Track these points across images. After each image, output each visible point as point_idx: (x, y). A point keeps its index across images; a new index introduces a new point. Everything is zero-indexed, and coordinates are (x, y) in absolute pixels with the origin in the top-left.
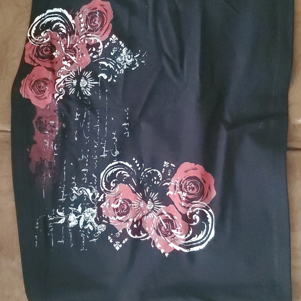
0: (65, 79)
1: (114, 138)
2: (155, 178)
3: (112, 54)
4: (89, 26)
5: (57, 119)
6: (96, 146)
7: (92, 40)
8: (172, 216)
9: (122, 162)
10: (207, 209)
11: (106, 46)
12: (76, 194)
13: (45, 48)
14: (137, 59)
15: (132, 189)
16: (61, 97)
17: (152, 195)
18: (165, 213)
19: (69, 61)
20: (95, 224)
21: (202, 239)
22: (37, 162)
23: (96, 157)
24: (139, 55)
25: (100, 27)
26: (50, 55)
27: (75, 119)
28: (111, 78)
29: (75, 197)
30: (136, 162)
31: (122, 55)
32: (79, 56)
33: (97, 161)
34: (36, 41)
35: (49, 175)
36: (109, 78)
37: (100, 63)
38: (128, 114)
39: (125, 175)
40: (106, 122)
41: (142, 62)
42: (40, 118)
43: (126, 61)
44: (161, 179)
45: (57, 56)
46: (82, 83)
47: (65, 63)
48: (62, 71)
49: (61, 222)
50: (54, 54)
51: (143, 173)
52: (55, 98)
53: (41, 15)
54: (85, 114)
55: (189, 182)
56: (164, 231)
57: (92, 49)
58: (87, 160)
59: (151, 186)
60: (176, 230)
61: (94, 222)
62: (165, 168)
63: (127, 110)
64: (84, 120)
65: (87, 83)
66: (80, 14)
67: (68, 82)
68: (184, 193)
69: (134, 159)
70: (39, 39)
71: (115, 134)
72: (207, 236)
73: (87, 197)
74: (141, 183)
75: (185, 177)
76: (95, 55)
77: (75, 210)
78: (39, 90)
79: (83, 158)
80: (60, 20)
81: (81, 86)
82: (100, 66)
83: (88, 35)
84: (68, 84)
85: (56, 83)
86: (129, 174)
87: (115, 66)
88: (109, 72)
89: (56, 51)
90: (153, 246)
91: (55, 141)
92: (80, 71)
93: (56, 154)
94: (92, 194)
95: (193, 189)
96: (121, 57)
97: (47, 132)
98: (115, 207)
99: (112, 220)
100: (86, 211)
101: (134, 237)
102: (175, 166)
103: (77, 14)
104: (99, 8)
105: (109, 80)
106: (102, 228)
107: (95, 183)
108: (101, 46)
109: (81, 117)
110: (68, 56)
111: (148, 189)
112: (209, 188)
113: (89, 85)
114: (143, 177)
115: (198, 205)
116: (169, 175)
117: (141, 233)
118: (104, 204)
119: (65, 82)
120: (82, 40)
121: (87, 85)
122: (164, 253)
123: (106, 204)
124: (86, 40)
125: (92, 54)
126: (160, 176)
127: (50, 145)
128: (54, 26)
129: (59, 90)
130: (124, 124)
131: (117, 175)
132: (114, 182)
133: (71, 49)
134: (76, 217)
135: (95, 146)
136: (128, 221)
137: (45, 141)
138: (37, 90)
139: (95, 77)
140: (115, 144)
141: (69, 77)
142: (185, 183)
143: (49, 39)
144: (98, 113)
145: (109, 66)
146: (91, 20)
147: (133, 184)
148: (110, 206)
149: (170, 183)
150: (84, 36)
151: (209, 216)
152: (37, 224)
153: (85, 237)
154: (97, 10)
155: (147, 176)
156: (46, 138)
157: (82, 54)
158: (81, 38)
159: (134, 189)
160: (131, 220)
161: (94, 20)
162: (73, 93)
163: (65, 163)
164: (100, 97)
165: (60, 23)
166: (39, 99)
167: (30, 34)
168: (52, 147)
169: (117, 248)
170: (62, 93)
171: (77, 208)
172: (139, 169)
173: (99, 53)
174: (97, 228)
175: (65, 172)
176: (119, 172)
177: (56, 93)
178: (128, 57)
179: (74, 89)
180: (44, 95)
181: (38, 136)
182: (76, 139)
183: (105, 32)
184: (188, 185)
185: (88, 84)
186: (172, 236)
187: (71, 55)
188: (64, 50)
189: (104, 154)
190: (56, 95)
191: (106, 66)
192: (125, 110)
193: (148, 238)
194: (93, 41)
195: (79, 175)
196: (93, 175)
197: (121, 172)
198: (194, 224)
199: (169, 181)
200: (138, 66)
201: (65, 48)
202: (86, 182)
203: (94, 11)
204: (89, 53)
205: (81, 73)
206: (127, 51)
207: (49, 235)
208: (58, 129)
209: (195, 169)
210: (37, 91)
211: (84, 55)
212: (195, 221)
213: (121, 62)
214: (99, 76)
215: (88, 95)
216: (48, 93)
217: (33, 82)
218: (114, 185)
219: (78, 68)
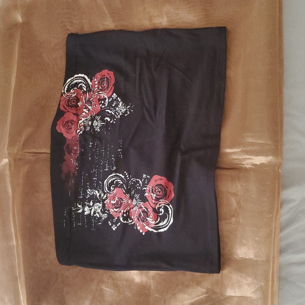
1: (113, 159)
2: (138, 185)
3: (113, 105)
4: (100, 87)
5: (79, 146)
7: (101, 96)
8: (147, 209)
9: (118, 174)
10: (169, 205)
11: (110, 100)
12: (89, 194)
13: (73, 100)
14: (128, 109)
15: (123, 192)
16: (81, 132)
17: (136, 195)
18: (143, 207)
19: (87, 109)
20: (101, 213)
21: (165, 224)
22: (66, 173)
23: (102, 170)
24: (130, 107)
25: (107, 88)
26: (76, 105)
27: (90, 146)
28: (112, 121)
29: (88, 196)
30: (127, 174)
31: (119, 106)
32: (93, 106)
33: (102, 173)
34: (68, 95)
35: (73, 181)
36: (111, 120)
37: (106, 111)
38: (121, 144)
39: (120, 182)
40: (108, 149)
41: (131, 111)
42: (69, 145)
43: (121, 110)
44: (141, 186)
46: (94, 123)
47: (85, 110)
48: (82, 116)
49: (80, 211)
50: (79, 104)
51: (130, 181)
52: (78, 133)
53: (71, 78)
54: (96, 143)
55: (157, 188)
56: (142, 218)
57: (102, 102)
58: (96, 172)
59: (135, 189)
60: (149, 218)
61: (100, 212)
62: (144, 178)
63: (121, 141)
64: (95, 147)
65: (97, 123)
66: (95, 79)
67: (86, 122)
68: (154, 194)
69: (125, 172)
70: (69, 94)
71: (113, 156)
72: (168, 222)
73: (96, 196)
74: (129, 188)
75: (155, 184)
76: (103, 106)
77: (89, 204)
79: (94, 171)
80: (82, 82)
81: (94, 125)
83: (99, 93)
84: (86, 124)
85: (79, 123)
86: (122, 182)
87: (115, 113)
88: (111, 117)
89: (80, 102)
90: (135, 228)
91: (77, 160)
93: (78, 168)
94: (99, 194)
95: (160, 192)
96: (119, 108)
97: (72, 154)
98: (113, 203)
99: (111, 211)
100: (95, 204)
101: (124, 222)
102: (149, 177)
103: (93, 78)
104: (107, 75)
105: (111, 122)
106: (105, 216)
107: (101, 187)
108: (107, 100)
109: (93, 145)
111: (134, 192)
112: (170, 191)
113: (99, 125)
114: (130, 184)
115: (162, 202)
116: (146, 183)
117: (129, 220)
118: (107, 200)
119: (84, 122)
120: (96, 96)
122: (142, 233)
123: (108, 201)
124: (98, 96)
125: (101, 105)
126: (141, 183)
127: (74, 163)
128: (79, 86)
129: (80, 127)
130: (119, 150)
131: (115, 182)
132: (113, 187)
133: (89, 102)
134: (89, 209)
135: (102, 164)
136: (120, 212)
137: (71, 159)
138: (67, 128)
139: (102, 120)
140: (113, 162)
141: (87, 119)
142: (155, 188)
143: (75, 94)
144: (104, 143)
145: (111, 113)
146: (102, 82)
147: (124, 188)
148: (110, 202)
150: (97, 93)
151: (170, 210)
152: (65, 212)
153: (95, 221)
154: (106, 76)
155: (133, 183)
156: (71, 157)
157: (95, 105)
158: (95, 95)
159: (124, 192)
160: (122, 211)
161: (103, 83)
162: (89, 130)
163: (83, 174)
164: (105, 132)
165: (82, 84)
166: (68, 133)
167: (64, 91)
169: (114, 229)
170: (82, 130)
171: (90, 203)
172: (128, 178)
173: (106, 104)
174: (102, 216)
175: (83, 180)
176: (116, 181)
177: (79, 129)
178: (123, 107)
179: (89, 127)
180: (71, 131)
181: (67, 156)
182: (90, 159)
183: (109, 92)
184: (157, 190)
186: (147, 222)
187: (88, 105)
188: (84, 102)
189: (107, 168)
190: (78, 131)
192: (119, 141)
193: (133, 223)
194: (102, 97)
195: (92, 182)
196: (100, 182)
197: (118, 180)
198: (161, 214)
199: (146, 187)
200: (129, 113)
201: (85, 101)
202: (95, 186)
203: (104, 77)
204: (100, 104)
205: (94, 117)
206: (122, 104)
207: (72, 220)
208: (79, 152)
209: (161, 180)
211: (97, 106)
212: (161, 212)
213: (118, 110)
214: (105, 119)
215: (98, 131)
216: (73, 129)
217: (64, 123)
218: (113, 189)
219: (92, 113)
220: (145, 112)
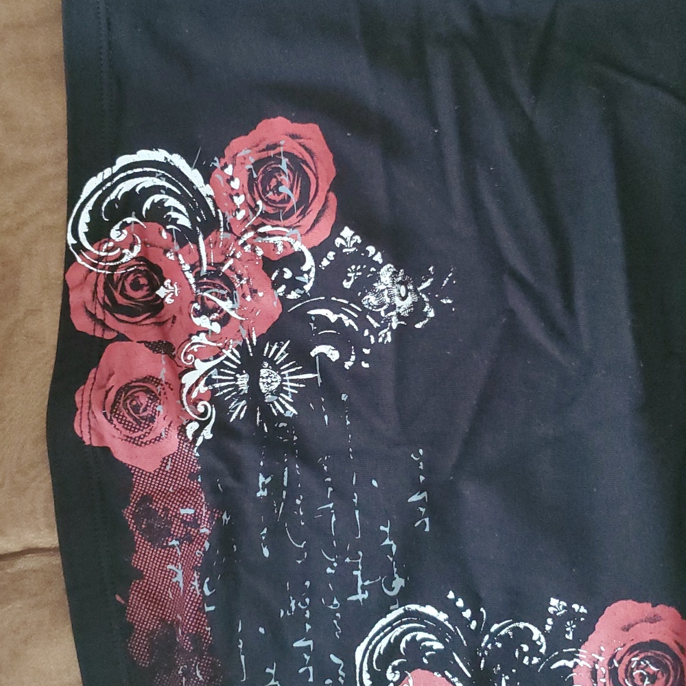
0: (211, 373)
1: (387, 542)
2: (526, 648)
3: (347, 285)
4: (260, 203)
5: (203, 500)
6: (332, 567)
7: (275, 245)
9: (413, 607)
11: (325, 263)
13: (131, 277)
14: (428, 296)
16: (207, 434)
19: (215, 316)
22: (153, 632)
23: (335, 602)
24: (432, 282)
25: (299, 204)
26: (149, 299)
27: (258, 494)
28: (353, 358)
30: (460, 603)
31: (379, 287)
32: (244, 296)
33: (338, 615)
34: (100, 258)
35: (198, 672)
36: (344, 357)
37: (312, 312)
38: (421, 467)
39: (428, 644)
40: (355, 494)
41: (444, 301)
42: (146, 499)
43: (395, 305)
44: (543, 650)
45: (171, 298)
46: (265, 380)
47: (203, 321)
48: (195, 348)
50: (161, 292)
51: (487, 637)
52: (190, 437)
53: (100, 175)
54: (286, 473)
55: (637, 659)
57: (282, 273)
58: (308, 612)
59: (514, 671)
62: (554, 616)
63: (417, 455)
64: (284, 493)
65: (279, 378)
66: (226, 166)
67: (221, 381)
69: (451, 595)
70: (107, 251)
71: (387, 530)
74: (482, 666)
75: (624, 645)
76: (292, 292)
78: (135, 419)
79: (293, 609)
80: (163, 187)
81: (263, 391)
82: (312, 321)
83: (261, 230)
84: (222, 388)
85: (182, 386)
86: (440, 640)
87: (361, 321)
88: (345, 339)
89: (167, 282)
91: (205, 570)
92: (255, 343)
93: (212, 608)
95: (653, 678)
96: (378, 294)
97: (175, 543)
102: (585, 611)
103: (217, 164)
104: (286, 144)
105: (348, 365)
107: (340, 679)
108: (309, 263)
109: (275, 487)
110: (209, 299)
111: (506, 680)
113: (289, 384)
114: (487, 649)
116: (570, 637)
119: (211, 381)
120: (247, 248)
121: (281, 386)
124: (258, 248)
125: (283, 287)
126: (539, 639)
127: (188, 581)
128: (147, 205)
129: (196, 408)
130: (415, 498)
131: (403, 645)
132: (394, 669)
133: (217, 278)
135: (329, 570)
137: (170, 567)
138: (129, 419)
139: (300, 357)
140: (391, 559)
141: (220, 365)
142: (625, 661)
143: (137, 249)
144: (325, 468)
145: (340, 319)
146: (266, 182)
147: (457, 672)
149: (575, 660)
150: (251, 234)
154: (282, 149)
155: (499, 645)
156: (171, 557)
157: (254, 292)
158: (241, 242)
161: (273, 183)
162: (242, 415)
163: (240, 629)
164: (326, 417)
165: (166, 197)
166: (137, 444)
167: (75, 235)
168: (197, 589)
170: (207, 418)
172: (474, 625)
173: (305, 284)
175: (243, 657)
176: (408, 637)
177: (191, 421)
178: (399, 291)
179: (244, 402)
180: (151, 430)
181: (144, 555)
182: (266, 552)
183: (316, 221)
184: (638, 669)
185: (284, 383)
187: (216, 295)
188: (192, 280)
189: (360, 591)
190: (192, 428)
191: (333, 321)
192: (412, 456)
194: (280, 248)
195: (289, 659)
196: (332, 656)
197: (416, 635)
199: (570, 656)
200: (432, 314)
201: (197, 276)
202: (311, 680)
203: (272, 153)
204: (275, 286)
205: (259, 348)
206: (395, 274)
208: (208, 532)
209: (653, 620)
210: (129, 422)
211: (261, 294)
213: (378, 307)
214: (313, 354)
215: (288, 414)
216: (166, 424)
217: (112, 395)
218: (397, 677)
219: (244, 333)
220: (517, 300)
